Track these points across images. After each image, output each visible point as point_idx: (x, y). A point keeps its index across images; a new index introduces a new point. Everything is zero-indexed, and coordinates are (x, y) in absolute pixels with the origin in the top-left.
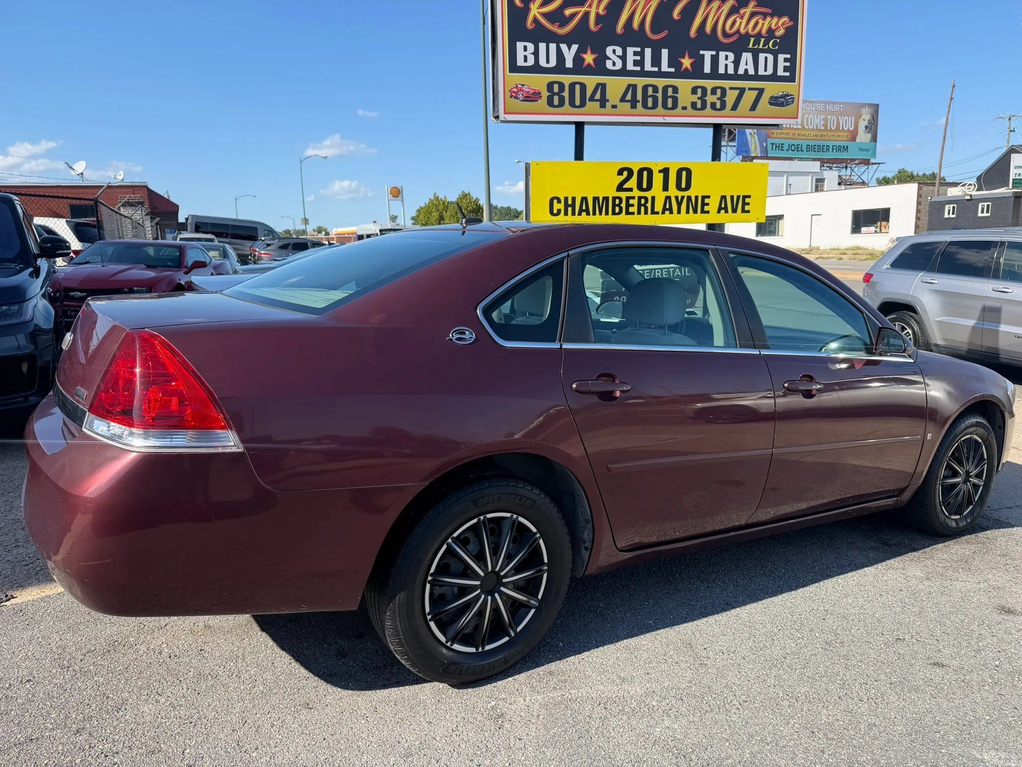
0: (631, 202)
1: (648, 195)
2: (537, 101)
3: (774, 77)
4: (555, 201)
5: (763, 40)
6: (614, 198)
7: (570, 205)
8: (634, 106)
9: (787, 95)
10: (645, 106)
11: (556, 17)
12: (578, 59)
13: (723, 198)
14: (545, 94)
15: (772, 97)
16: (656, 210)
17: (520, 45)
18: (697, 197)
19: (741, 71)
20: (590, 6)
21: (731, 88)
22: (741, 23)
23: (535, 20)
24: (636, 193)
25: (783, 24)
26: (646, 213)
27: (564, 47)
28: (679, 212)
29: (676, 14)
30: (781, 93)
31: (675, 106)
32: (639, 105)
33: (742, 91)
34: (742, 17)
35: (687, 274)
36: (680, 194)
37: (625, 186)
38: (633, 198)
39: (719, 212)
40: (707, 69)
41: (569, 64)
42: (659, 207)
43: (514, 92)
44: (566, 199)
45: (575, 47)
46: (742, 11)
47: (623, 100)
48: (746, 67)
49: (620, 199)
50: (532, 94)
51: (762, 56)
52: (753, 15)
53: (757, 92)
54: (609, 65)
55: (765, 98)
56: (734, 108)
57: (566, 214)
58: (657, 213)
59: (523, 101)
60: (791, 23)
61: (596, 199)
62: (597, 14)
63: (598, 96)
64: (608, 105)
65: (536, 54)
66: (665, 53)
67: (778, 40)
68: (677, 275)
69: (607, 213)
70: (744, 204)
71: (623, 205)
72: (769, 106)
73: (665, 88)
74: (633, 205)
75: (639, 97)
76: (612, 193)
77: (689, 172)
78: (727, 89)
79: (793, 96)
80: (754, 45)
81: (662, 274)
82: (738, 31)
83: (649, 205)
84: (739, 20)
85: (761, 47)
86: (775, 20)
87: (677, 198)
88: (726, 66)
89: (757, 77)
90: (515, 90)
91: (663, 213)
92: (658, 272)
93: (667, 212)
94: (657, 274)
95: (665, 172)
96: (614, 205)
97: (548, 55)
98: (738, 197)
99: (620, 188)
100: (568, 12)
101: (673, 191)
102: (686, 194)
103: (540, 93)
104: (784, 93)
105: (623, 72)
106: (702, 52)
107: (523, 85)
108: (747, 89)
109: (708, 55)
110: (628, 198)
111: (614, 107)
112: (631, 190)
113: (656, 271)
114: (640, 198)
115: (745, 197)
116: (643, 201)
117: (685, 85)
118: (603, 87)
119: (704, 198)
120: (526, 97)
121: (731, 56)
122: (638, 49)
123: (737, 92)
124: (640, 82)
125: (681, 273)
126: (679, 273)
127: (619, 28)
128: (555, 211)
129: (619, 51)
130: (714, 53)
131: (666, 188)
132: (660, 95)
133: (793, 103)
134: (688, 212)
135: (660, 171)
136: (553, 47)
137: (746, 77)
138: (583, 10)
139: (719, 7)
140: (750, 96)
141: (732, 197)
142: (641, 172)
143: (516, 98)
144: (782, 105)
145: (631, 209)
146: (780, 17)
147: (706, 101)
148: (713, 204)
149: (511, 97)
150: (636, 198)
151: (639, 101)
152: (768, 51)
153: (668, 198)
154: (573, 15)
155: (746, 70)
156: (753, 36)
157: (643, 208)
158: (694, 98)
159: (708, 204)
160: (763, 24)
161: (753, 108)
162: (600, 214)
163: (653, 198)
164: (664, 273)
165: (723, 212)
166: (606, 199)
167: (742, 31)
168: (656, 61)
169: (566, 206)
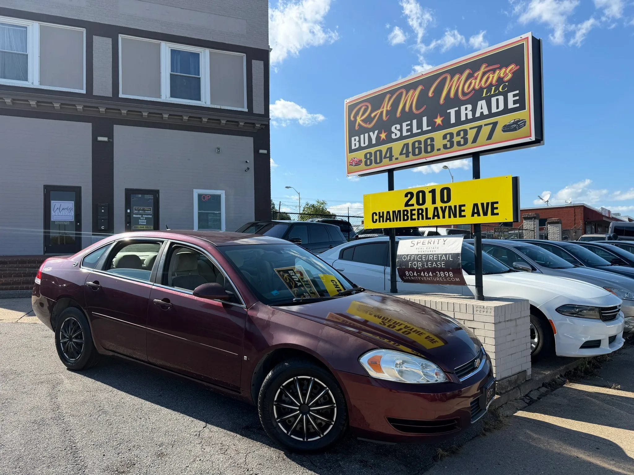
0: (414, 212)
1: (423, 207)
2: (360, 164)
3: (506, 111)
4: (374, 215)
5: (493, 88)
6: (404, 211)
7: (381, 217)
8: (407, 156)
9: (519, 121)
10: (414, 154)
11: (368, 120)
12: (378, 138)
13: (476, 205)
14: (364, 160)
15: (505, 126)
16: (429, 217)
17: (353, 139)
18: (455, 207)
19: (478, 114)
20: (383, 108)
21: (471, 129)
22: (475, 83)
23: (359, 124)
24: (416, 207)
25: (510, 70)
26: (423, 219)
27: (371, 133)
28: (444, 217)
29: (430, 94)
30: (513, 121)
31: (433, 149)
32: (410, 155)
33: (479, 128)
34: (476, 78)
35: (450, 259)
36: (444, 205)
37: (409, 203)
38: (414, 210)
39: (473, 215)
40: (453, 121)
41: (374, 142)
42: (430, 215)
43: (351, 163)
44: (379, 213)
45: (376, 132)
46: (476, 75)
47: (401, 154)
48: (482, 111)
49: (407, 211)
50: (358, 162)
51: (494, 100)
52: (484, 74)
53: (491, 125)
54: (393, 136)
55: (499, 128)
56: (475, 141)
57: (380, 222)
58: (430, 218)
59: (355, 166)
60: (518, 67)
61: (394, 212)
62: (387, 111)
63: (388, 155)
64: (394, 158)
65: (359, 141)
66: (425, 119)
67: (507, 84)
68: (443, 259)
69: (400, 220)
70: (493, 208)
71: (409, 215)
72: (502, 133)
73: (426, 141)
74: (414, 214)
75: (410, 150)
76: (403, 208)
77: (448, 190)
78: (468, 129)
79: (525, 120)
80: (487, 93)
81: (433, 258)
82: (474, 89)
83: (424, 214)
84: (474, 81)
85: (492, 93)
86: (504, 70)
87: (441, 208)
88: (466, 114)
89: (491, 115)
90: (351, 161)
91: (433, 218)
92: (431, 257)
93: (436, 218)
94: (430, 258)
95: (433, 192)
96: (404, 215)
97: (364, 140)
98: (488, 204)
99: (407, 205)
100: (373, 115)
101: (439, 204)
102: (447, 205)
103: (361, 160)
104: (516, 120)
105: (402, 138)
106: (448, 111)
107: (354, 158)
108: (483, 125)
109: (452, 112)
110: (412, 210)
111: (397, 159)
112: (413, 205)
113: (430, 256)
114: (418, 210)
115: (493, 203)
116: (420, 212)
117: (438, 136)
118: (390, 149)
119: (460, 206)
120: (356, 164)
121: (470, 107)
122: (409, 122)
123: (476, 130)
124: (410, 141)
125: (446, 258)
126: (445, 258)
127: (398, 114)
128: (375, 221)
129: (398, 127)
130: (457, 109)
131: (434, 202)
132: (422, 146)
133: (525, 125)
134: (450, 217)
135: (430, 192)
136: (366, 135)
137: (483, 117)
138: (379, 111)
139: (459, 78)
140: (486, 131)
141: (482, 204)
142: (418, 193)
143: (352, 165)
144: (515, 129)
145: (414, 217)
146: (507, 67)
147: (453, 141)
148: (468, 210)
149: (350, 165)
150: (416, 210)
151: (410, 152)
152: (500, 94)
153: (436, 209)
154: (375, 116)
155: (482, 113)
156: (485, 88)
157: (420, 216)
158: (445, 142)
159: (464, 211)
160: (493, 77)
161: (490, 137)
162: (397, 221)
163: (427, 209)
164: (435, 257)
165: (476, 215)
166: (399, 211)
167: (477, 87)
168: (420, 126)
169: (380, 217)
